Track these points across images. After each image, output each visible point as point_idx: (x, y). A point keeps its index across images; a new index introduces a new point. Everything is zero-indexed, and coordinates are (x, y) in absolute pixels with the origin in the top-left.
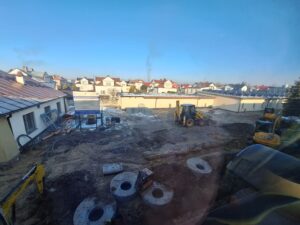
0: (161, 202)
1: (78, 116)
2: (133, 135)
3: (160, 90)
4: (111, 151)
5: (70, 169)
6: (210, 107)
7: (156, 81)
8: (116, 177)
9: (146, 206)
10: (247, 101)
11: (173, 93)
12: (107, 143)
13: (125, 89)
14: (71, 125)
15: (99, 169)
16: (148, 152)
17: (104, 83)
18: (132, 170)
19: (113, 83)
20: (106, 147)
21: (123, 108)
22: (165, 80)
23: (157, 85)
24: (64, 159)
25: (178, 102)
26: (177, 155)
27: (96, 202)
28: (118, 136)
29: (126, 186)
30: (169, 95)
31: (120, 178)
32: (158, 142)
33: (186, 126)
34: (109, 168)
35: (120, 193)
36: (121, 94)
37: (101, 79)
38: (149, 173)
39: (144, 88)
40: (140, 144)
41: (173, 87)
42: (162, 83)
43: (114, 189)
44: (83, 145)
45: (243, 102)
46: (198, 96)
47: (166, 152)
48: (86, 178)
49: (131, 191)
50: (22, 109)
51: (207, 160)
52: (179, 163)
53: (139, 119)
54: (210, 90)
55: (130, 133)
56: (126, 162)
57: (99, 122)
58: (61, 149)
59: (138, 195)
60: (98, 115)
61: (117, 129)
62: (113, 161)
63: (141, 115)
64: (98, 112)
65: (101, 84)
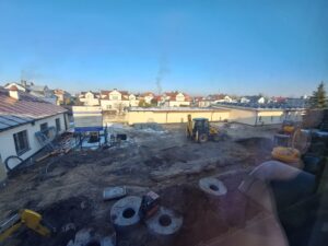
0: (168, 231)
1: (79, 134)
2: (140, 153)
3: (172, 103)
4: (113, 172)
5: (65, 195)
6: (226, 121)
7: (168, 94)
8: (118, 203)
9: (151, 237)
10: (264, 114)
11: (185, 106)
12: (110, 163)
13: (134, 102)
14: (71, 144)
15: (99, 194)
16: (156, 173)
17: (111, 97)
18: (137, 195)
19: (120, 96)
20: (109, 168)
21: (131, 123)
22: (177, 93)
23: (168, 98)
24: (60, 183)
25: (189, 116)
26: (188, 175)
27: (92, 234)
28: (123, 155)
29: (128, 213)
30: (181, 109)
31: (123, 203)
32: (168, 160)
33: (199, 142)
34: (110, 193)
35: (121, 221)
36: (129, 109)
37: (107, 93)
38: (155, 196)
39: (154, 101)
40: (147, 163)
41: (186, 100)
42: (173, 96)
43: (115, 217)
44: (83, 166)
45: (260, 114)
46: (212, 108)
47: (176, 172)
48: (83, 206)
49: (134, 220)
50: (12, 127)
51: (222, 179)
52: (190, 184)
53: (148, 135)
54: (224, 103)
55: (137, 151)
56: (130, 185)
57: (102, 141)
58: (57, 172)
59: (142, 223)
60: (102, 132)
61: (122, 147)
62: (116, 184)
63: (150, 131)
64: (101, 128)
65: (107, 98)
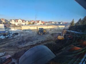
3: (38, 24)
6: (51, 28)
17: (18, 21)
19: (22, 22)
22: (39, 21)
23: (37, 22)
25: (37, 27)
33: (40, 35)
41: (42, 23)
45: (59, 27)
